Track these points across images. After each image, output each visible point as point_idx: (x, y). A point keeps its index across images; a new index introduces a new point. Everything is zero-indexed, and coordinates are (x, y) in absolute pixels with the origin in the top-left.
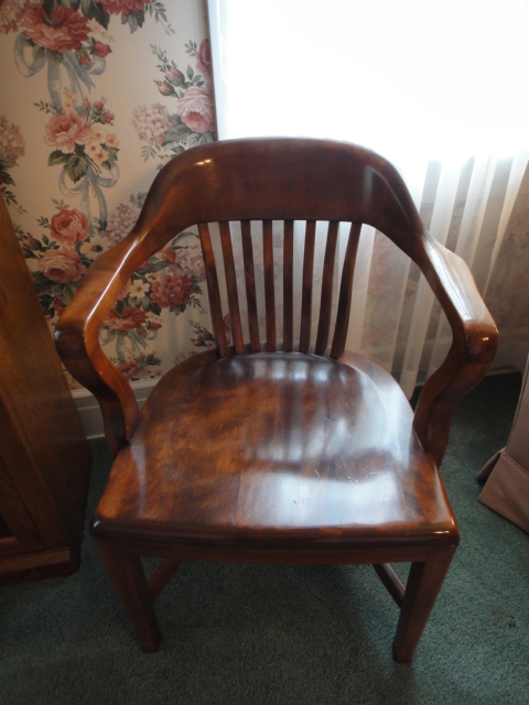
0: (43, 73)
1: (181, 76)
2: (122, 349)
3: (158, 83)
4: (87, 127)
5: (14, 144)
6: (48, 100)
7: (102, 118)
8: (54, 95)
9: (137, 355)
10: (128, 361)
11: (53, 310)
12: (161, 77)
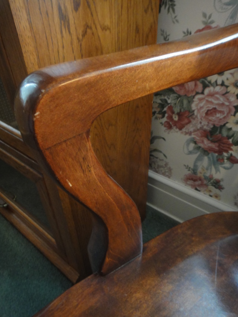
2: (199, 164)
9: (208, 175)
10: (199, 175)
11: (165, 112)
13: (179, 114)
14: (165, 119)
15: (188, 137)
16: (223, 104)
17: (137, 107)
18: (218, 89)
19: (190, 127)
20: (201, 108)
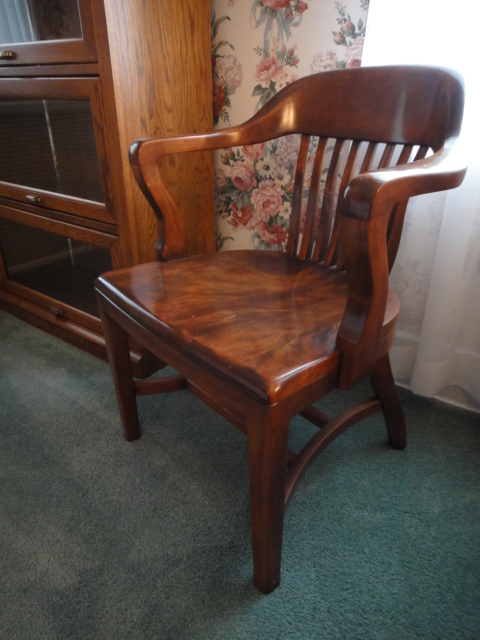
0: (263, 26)
1: (352, 28)
3: (334, 33)
4: (281, 68)
5: (237, 78)
6: (262, 46)
7: (292, 62)
8: (266, 42)
11: (230, 210)
12: (337, 28)
13: (243, 210)
14: (231, 217)
15: (252, 232)
16: (273, 195)
17: (199, 195)
18: (268, 182)
19: (253, 222)
20: (259, 201)
